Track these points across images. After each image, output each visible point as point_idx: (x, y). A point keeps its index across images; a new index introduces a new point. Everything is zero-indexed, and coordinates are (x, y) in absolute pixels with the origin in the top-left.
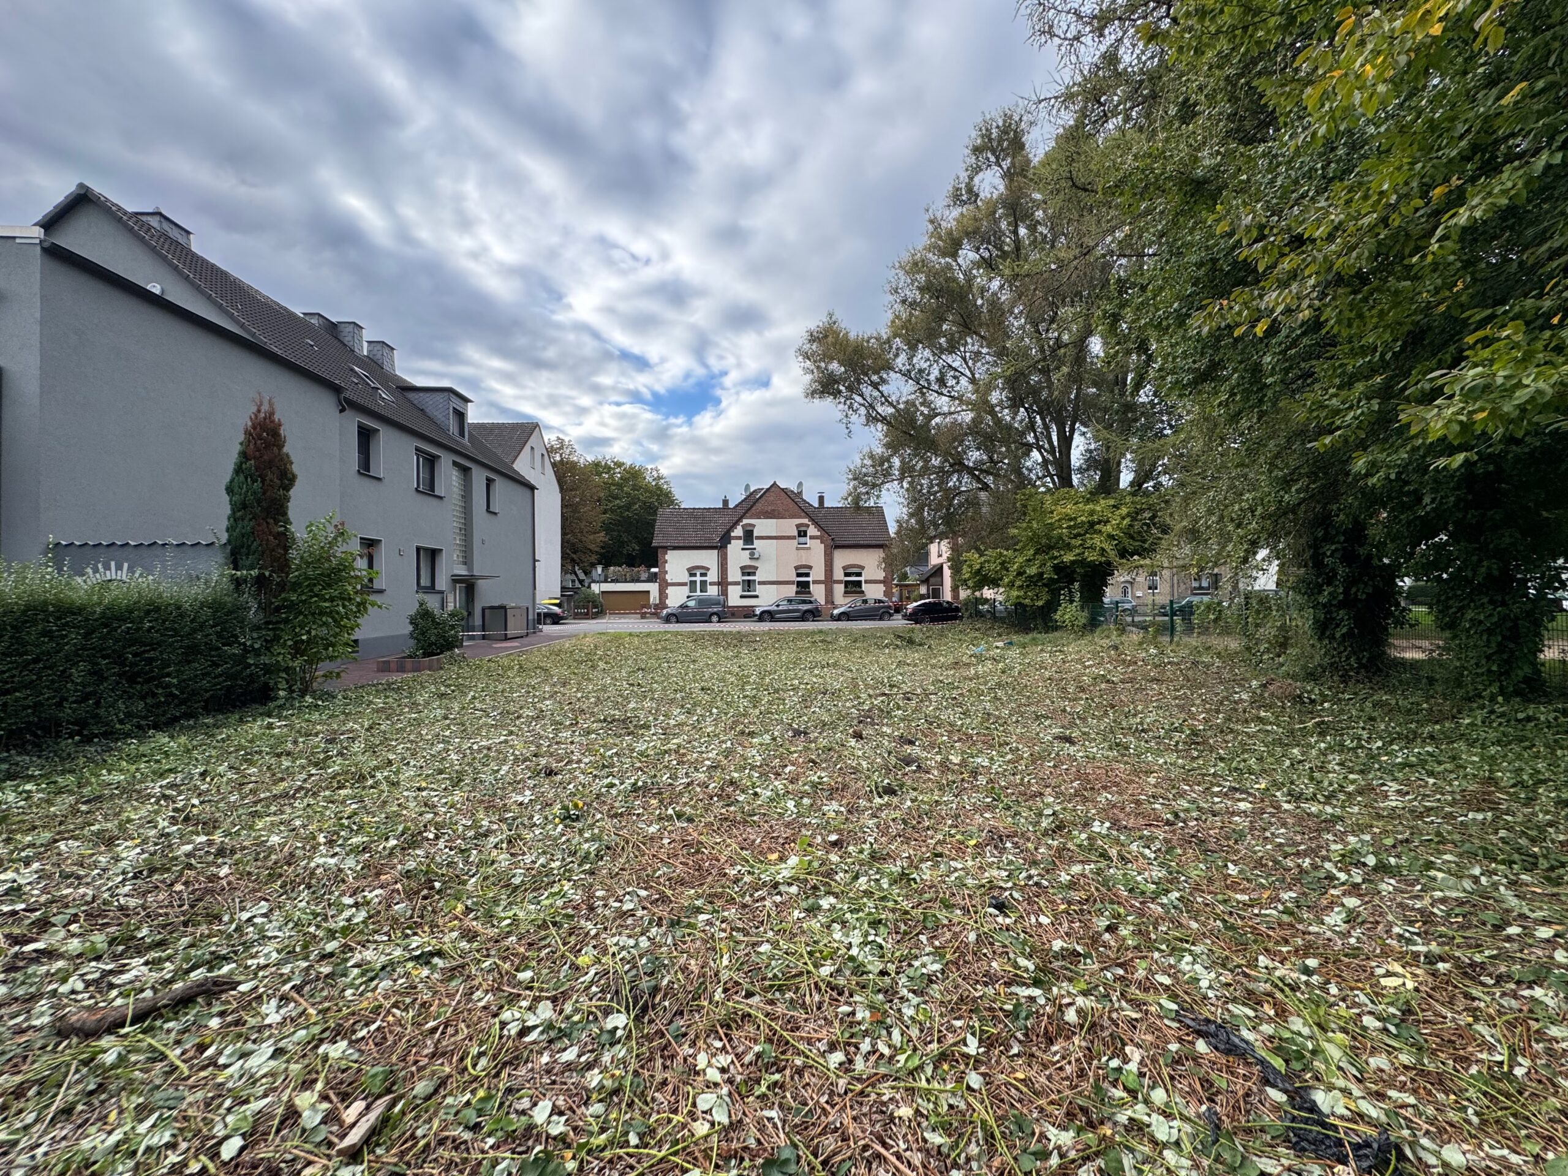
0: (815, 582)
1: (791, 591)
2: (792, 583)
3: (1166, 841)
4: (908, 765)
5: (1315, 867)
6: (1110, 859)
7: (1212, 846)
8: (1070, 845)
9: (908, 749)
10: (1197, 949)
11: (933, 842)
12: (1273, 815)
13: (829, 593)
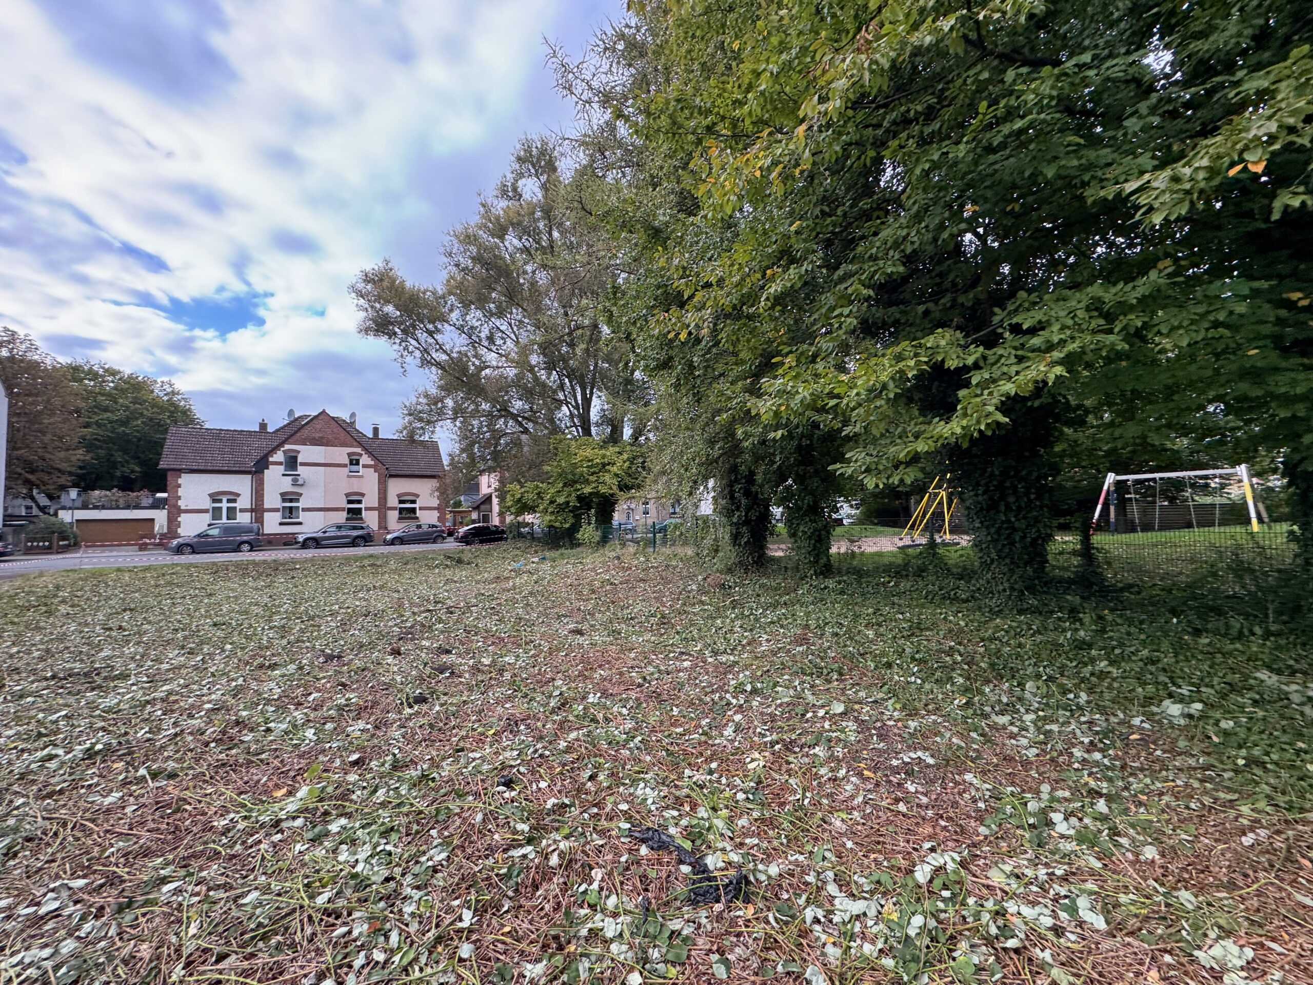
0: (367, 509)
1: (341, 517)
2: (343, 509)
3: (637, 699)
4: (441, 673)
5: (721, 698)
6: (598, 722)
7: (665, 697)
8: (571, 718)
9: (445, 658)
10: (648, 776)
11: (456, 739)
12: (702, 667)
13: (383, 519)
